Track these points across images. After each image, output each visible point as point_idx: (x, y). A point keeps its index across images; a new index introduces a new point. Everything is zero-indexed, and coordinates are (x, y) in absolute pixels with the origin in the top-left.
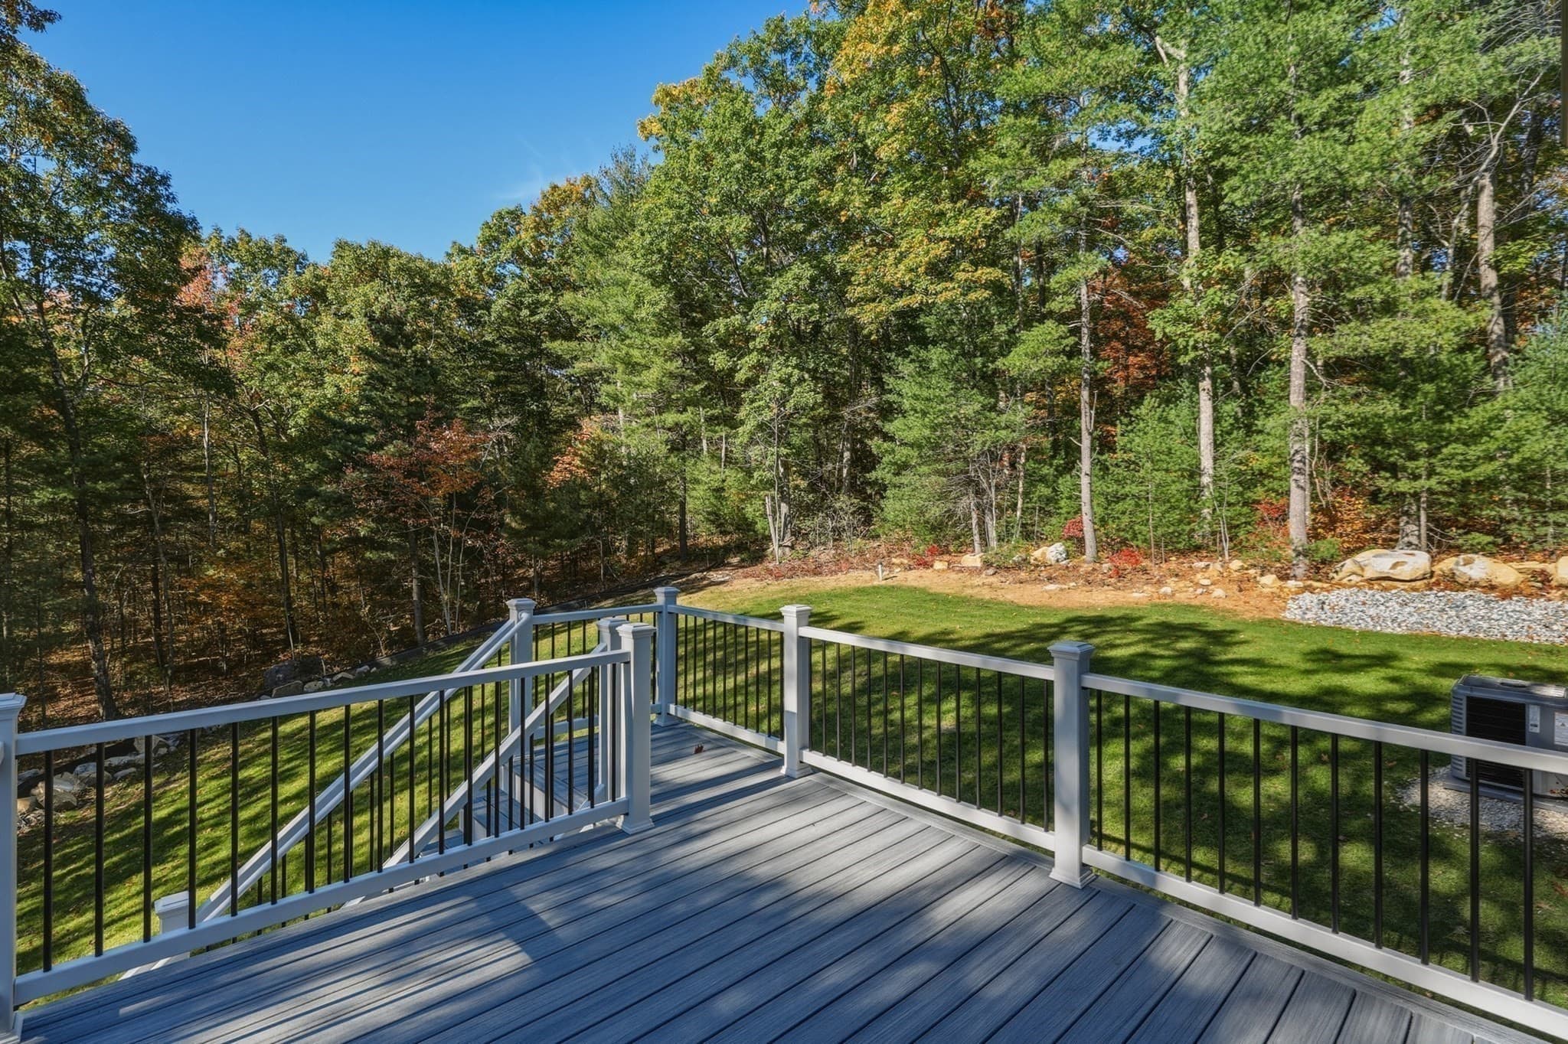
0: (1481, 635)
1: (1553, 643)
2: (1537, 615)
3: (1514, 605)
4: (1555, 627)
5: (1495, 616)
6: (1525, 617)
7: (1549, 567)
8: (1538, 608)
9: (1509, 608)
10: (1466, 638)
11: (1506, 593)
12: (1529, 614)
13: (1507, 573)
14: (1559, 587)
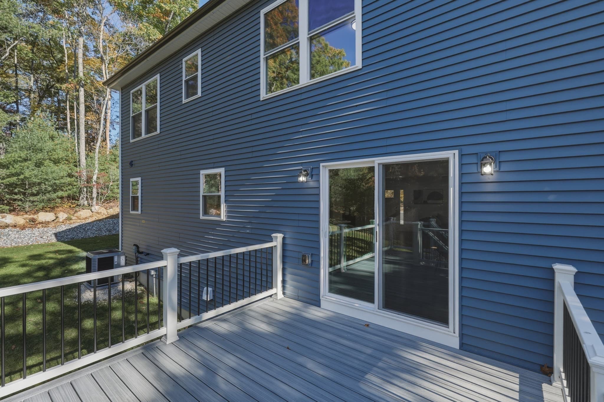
0: (20, 245)
1: (45, 243)
2: (37, 234)
3: (27, 231)
4: (44, 237)
5: (22, 237)
6: (33, 235)
7: (35, 217)
8: (36, 232)
9: (27, 233)
10: (15, 247)
11: (23, 228)
12: (34, 234)
13: (20, 220)
14: (40, 223)
